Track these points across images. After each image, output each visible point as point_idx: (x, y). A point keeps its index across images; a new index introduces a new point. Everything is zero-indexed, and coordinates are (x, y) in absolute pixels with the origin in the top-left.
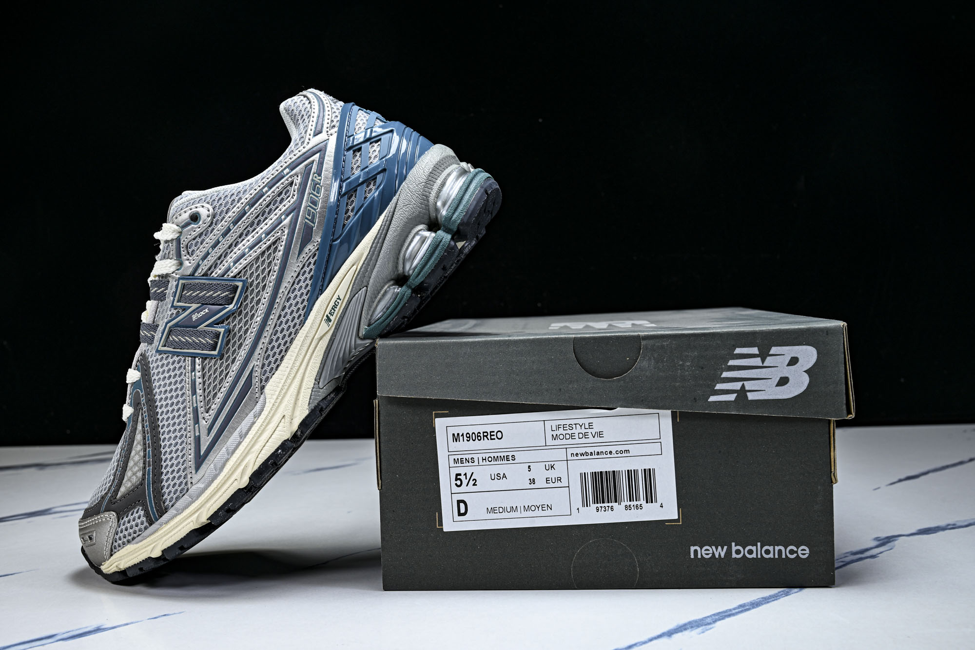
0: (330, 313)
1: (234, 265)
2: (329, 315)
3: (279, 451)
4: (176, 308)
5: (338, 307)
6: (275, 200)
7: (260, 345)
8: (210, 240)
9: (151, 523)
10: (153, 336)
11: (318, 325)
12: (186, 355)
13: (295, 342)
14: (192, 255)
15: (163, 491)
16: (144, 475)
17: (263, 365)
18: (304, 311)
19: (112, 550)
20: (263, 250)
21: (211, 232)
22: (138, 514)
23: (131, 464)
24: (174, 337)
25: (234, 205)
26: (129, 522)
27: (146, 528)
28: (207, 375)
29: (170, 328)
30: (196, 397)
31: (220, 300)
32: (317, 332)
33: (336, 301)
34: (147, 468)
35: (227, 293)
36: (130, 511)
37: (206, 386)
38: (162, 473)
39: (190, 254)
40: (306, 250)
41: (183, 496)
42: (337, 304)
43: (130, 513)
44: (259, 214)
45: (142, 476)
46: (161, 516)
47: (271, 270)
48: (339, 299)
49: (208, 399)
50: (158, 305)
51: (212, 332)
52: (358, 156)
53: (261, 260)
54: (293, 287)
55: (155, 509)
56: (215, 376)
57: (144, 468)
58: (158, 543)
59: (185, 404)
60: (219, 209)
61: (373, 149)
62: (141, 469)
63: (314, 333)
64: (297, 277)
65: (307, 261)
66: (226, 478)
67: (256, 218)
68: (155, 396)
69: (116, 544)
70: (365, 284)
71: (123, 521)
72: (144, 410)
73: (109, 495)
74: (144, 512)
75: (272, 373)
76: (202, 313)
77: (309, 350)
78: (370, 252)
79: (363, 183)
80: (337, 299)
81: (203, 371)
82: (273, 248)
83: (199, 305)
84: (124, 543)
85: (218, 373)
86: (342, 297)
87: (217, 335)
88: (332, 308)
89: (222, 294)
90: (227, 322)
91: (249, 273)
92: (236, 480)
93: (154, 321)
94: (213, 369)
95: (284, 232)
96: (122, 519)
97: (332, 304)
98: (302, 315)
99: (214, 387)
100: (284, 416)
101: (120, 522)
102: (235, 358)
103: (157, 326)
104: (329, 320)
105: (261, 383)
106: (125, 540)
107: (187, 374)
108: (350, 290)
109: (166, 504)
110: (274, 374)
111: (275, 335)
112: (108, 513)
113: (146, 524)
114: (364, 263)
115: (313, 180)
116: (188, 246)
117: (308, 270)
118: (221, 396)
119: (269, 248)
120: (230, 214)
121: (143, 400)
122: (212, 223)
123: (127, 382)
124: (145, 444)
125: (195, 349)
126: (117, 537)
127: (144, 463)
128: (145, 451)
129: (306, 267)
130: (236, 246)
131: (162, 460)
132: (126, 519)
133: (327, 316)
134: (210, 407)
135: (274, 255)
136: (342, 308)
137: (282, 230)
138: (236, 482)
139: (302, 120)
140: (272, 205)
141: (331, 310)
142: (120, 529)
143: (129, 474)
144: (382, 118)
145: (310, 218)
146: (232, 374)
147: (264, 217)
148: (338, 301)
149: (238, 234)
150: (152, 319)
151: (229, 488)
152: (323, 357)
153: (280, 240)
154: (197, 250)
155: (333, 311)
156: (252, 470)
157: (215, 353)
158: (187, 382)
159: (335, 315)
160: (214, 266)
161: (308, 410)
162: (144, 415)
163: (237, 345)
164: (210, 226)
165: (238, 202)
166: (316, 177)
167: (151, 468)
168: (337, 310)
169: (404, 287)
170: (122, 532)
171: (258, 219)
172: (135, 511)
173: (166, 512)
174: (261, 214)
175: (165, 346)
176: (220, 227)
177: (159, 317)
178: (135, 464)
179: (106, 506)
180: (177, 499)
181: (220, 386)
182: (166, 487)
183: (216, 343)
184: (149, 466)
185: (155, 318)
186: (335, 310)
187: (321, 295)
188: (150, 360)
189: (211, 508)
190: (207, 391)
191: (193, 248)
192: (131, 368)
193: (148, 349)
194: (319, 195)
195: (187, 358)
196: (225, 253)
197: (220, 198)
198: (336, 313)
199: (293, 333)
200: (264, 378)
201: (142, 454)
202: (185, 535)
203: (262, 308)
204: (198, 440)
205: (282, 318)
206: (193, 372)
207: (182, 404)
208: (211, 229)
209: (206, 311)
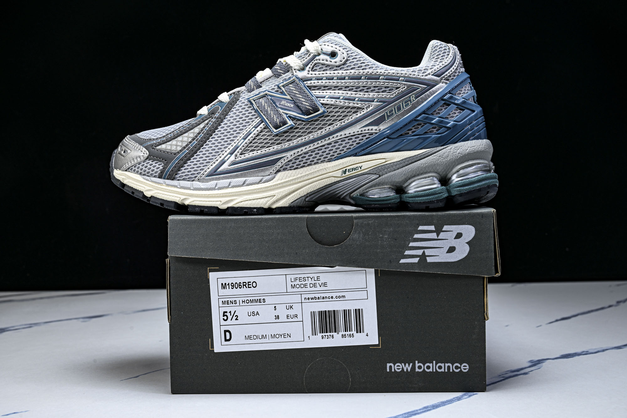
0: (348, 170)
1: (328, 98)
2: (347, 170)
3: (255, 210)
4: (279, 87)
5: (356, 171)
6: (381, 87)
7: (299, 150)
8: (330, 73)
9: (160, 177)
10: (253, 89)
11: (336, 169)
12: (260, 115)
13: (317, 166)
14: (314, 71)
15: (181, 168)
16: (181, 151)
17: (291, 161)
18: (338, 155)
19: (129, 169)
20: (350, 106)
21: (334, 70)
22: (159, 166)
23: (180, 138)
24: (263, 101)
25: (359, 69)
26: (151, 165)
27: (155, 177)
28: (260, 137)
29: (266, 94)
30: (243, 142)
31: (304, 108)
32: (333, 172)
33: (358, 167)
34: (185, 150)
35: (311, 108)
36: (156, 160)
37: (253, 142)
38: (190, 160)
39: (313, 69)
40: (370, 128)
41: (188, 181)
42: (357, 169)
43: (156, 162)
44: (367, 86)
45: (179, 151)
46: (168, 179)
47: (343, 119)
48: (361, 168)
49: (248, 148)
50: (272, 77)
51: (284, 119)
52: (445, 107)
53: (343, 110)
54: (345, 139)
55: (169, 173)
56: (263, 141)
57: (184, 148)
58: (153, 190)
59: (234, 138)
60: (350, 63)
61: (455, 112)
62: (182, 146)
63: (331, 171)
64: (352, 136)
65: (365, 133)
66: (217, 195)
67: (363, 87)
68: (224, 119)
69: (134, 168)
70: (381, 173)
71: (148, 161)
72: (213, 120)
73: (155, 142)
74: (162, 169)
75: (291, 169)
76: (289, 105)
77: (319, 177)
78: (400, 161)
79: (433, 124)
80: (360, 167)
81: (260, 133)
82: (355, 110)
83: (291, 99)
84: (137, 172)
85: (265, 141)
86: (362, 168)
87: (285, 123)
88: (352, 169)
89: (308, 106)
90: (296, 122)
91: (331, 109)
92: (221, 201)
93: (262, 82)
94: (265, 137)
95: (369, 108)
96: (149, 160)
97: (354, 166)
98: (334, 157)
99: (256, 146)
100: (275, 196)
101: (147, 160)
102: (281, 143)
103: (261, 87)
104: (345, 172)
105: (281, 167)
106: (140, 171)
107: (250, 126)
108: (370, 169)
109: (176, 176)
110: (291, 170)
111: (311, 152)
112: (145, 150)
113: (157, 174)
114: (391, 163)
115: (410, 97)
116: (317, 65)
117: (361, 138)
118: (255, 154)
119: (354, 108)
120: (353, 71)
121: (217, 115)
122: (339, 66)
123: (218, 97)
124: (196, 137)
125: (267, 119)
126: (138, 166)
127: (187, 145)
128: (193, 140)
129: (361, 136)
130: (339, 89)
131: (196, 153)
132: (150, 162)
133: (346, 170)
134: (245, 154)
135: (353, 114)
136: (357, 174)
137: (369, 106)
138: (220, 202)
139: (436, 60)
140: (377, 88)
141: (351, 169)
142: (143, 163)
143: (174, 142)
144: (476, 99)
145: (389, 114)
146: (272, 149)
147: (367, 90)
148: (359, 168)
149: (346, 85)
150: (261, 80)
151: (213, 201)
152: (323, 187)
153: (363, 109)
154: (318, 71)
155: (351, 170)
156: (233, 205)
157: (275, 131)
158: (246, 129)
159: (350, 173)
160: (318, 87)
161: (288, 205)
162: (210, 122)
163: (288, 138)
164: (336, 66)
165: (363, 69)
166: (413, 97)
167: (188, 151)
168: (354, 171)
169: (398, 195)
170: (143, 165)
171: (363, 88)
172: (159, 163)
173: (173, 180)
174: (367, 87)
175: (254, 101)
176: (341, 73)
177: (266, 83)
178: (182, 141)
179: (148, 145)
180: (184, 179)
181: (260, 149)
182: (184, 168)
183: (280, 127)
184: (187, 150)
185: (264, 81)
186: (352, 171)
187: (354, 156)
188: (240, 99)
189: (196, 202)
190: (251, 144)
191: (318, 68)
192: (227, 93)
193: (245, 93)
194: (405, 107)
195: (258, 118)
196: (330, 87)
197: (356, 58)
198: (352, 172)
199: (321, 160)
200: (284, 167)
201: (190, 140)
202: (170, 200)
203: (319, 133)
204: (223, 163)
205: (324, 148)
206: (255, 127)
207: (234, 137)
208: (336, 68)
209: (292, 106)
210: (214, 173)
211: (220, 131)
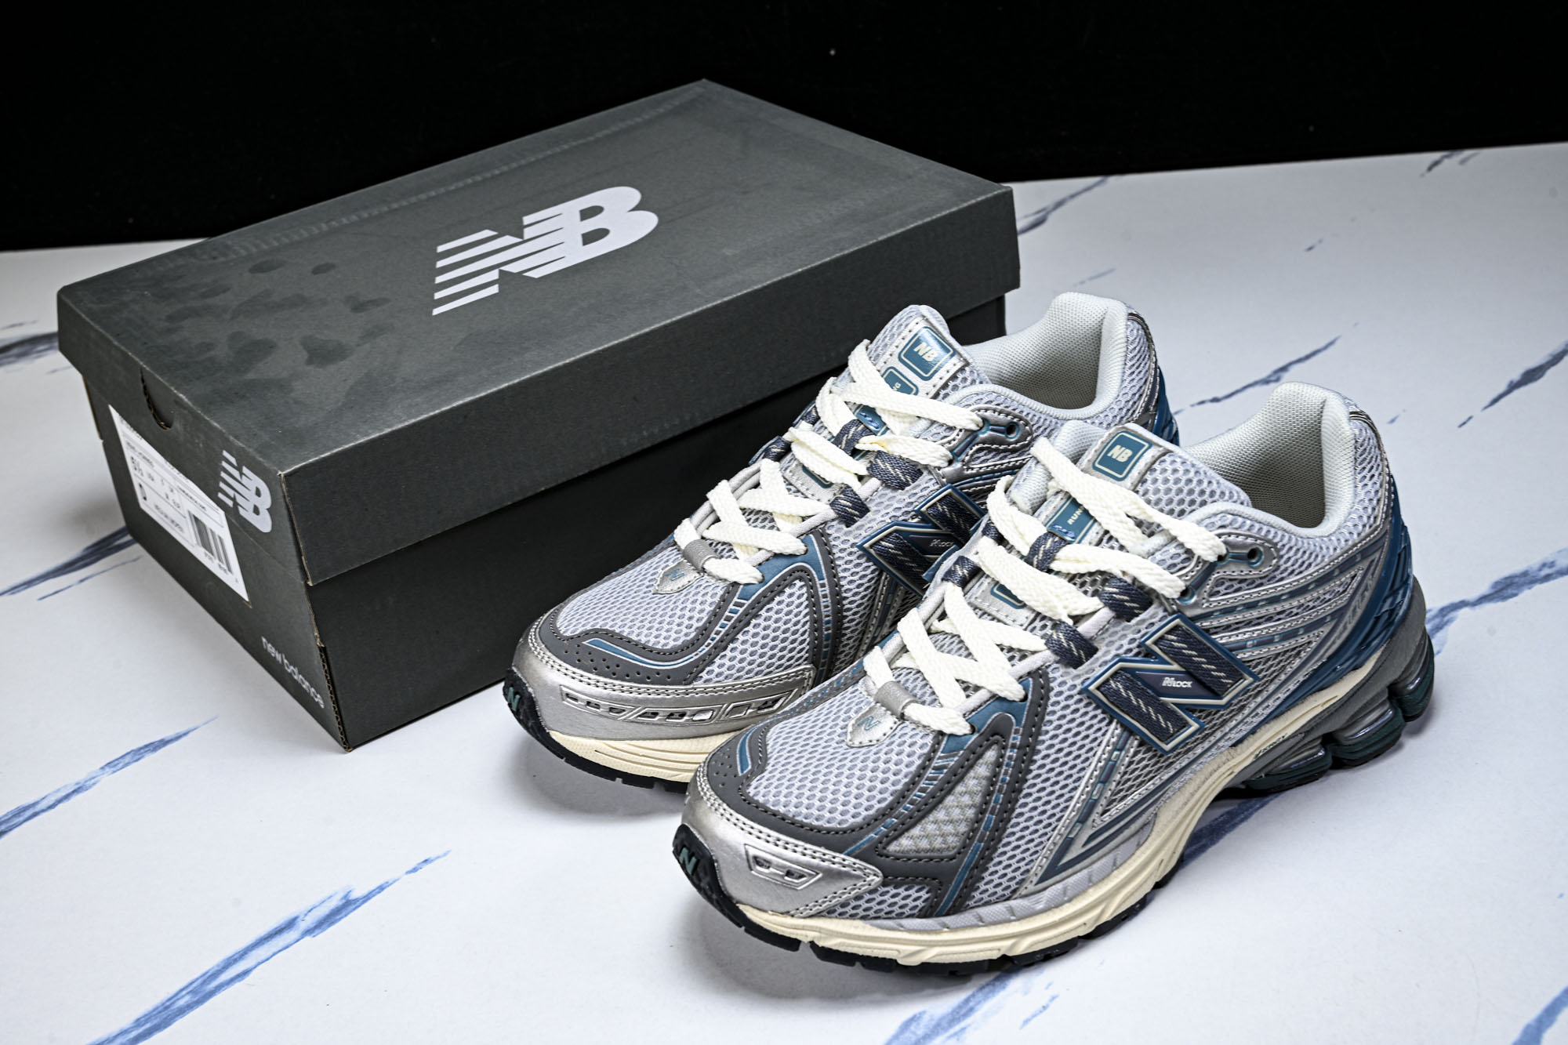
0: (1264, 750)
1: (1252, 646)
2: (1262, 751)
4: (1143, 647)
6: (1334, 588)
9: (925, 914)
11: (1245, 757)
12: (1117, 718)
14: (1213, 595)
15: (978, 884)
16: (964, 847)
19: (821, 912)
21: (1256, 587)
22: (918, 894)
24: (1121, 687)
25: (1301, 569)
26: (895, 896)
28: (1133, 766)
29: (1122, 669)
30: (1103, 787)
31: (1217, 684)
32: (1238, 764)
34: (975, 842)
35: (1230, 681)
36: (905, 882)
37: (1123, 780)
38: (992, 860)
41: (995, 903)
43: (907, 886)
45: (960, 849)
46: (950, 914)
47: (1278, 676)
49: (1114, 798)
50: (1111, 619)
51: (1178, 716)
55: (951, 903)
56: (1140, 773)
57: (970, 837)
58: (925, 950)
59: (1077, 784)
60: (1285, 563)
62: (962, 835)
63: (1235, 763)
66: (1074, 915)
67: (1309, 601)
68: (1038, 744)
69: (840, 910)
71: (884, 889)
72: (1013, 754)
73: (873, 836)
74: (929, 896)
76: (1182, 684)
81: (1131, 759)
82: (1297, 650)
83: (1180, 667)
84: (854, 915)
85: (1145, 772)
87: (1185, 727)
88: (1270, 745)
89: (1224, 678)
90: (1199, 714)
91: (1260, 667)
92: (1085, 924)
94: (1144, 763)
95: (1318, 637)
96: (886, 887)
99: (1129, 787)
100: (1162, 861)
101: (879, 888)
103: (1095, 649)
104: (1257, 756)
106: (862, 913)
107: (1104, 746)
109: (968, 902)
112: (866, 864)
113: (916, 911)
116: (1218, 582)
119: (1295, 648)
122: (1267, 576)
124: (986, 803)
125: (1144, 726)
126: (854, 903)
127: (972, 831)
128: (981, 812)
130: (1266, 621)
131: (1001, 841)
132: (892, 890)
133: (1260, 751)
134: (1109, 810)
135: (1294, 660)
137: (1319, 633)
138: (1083, 927)
140: (1328, 594)
141: (1267, 747)
142: (869, 896)
143: (928, 826)
146: (1157, 782)
147: (1314, 604)
149: (1281, 610)
151: (1071, 930)
153: (1309, 644)
154: (1224, 594)
156: (1107, 919)
157: (1165, 747)
158: (1098, 757)
160: (1226, 627)
162: (1010, 763)
163: (1186, 748)
165: (1306, 568)
167: (982, 844)
170: (871, 901)
171: (1308, 604)
172: (918, 887)
173: (962, 912)
174: (1314, 600)
175: (1096, 688)
176: (1271, 588)
178: (950, 821)
179: (861, 848)
180: (985, 904)
181: (1136, 789)
182: (984, 881)
183: (1175, 736)
184: (981, 841)
185: (1097, 634)
188: (1055, 687)
189: (1035, 945)
190: (1119, 787)
191: (1221, 588)
193: (1057, 669)
195: (1115, 723)
196: (1249, 621)
197: (1291, 548)
202: (976, 960)
204: (1068, 844)
206: (1118, 750)
207: (1074, 782)
208: (1259, 581)
209: (1189, 684)
210: (1054, 870)
211: (1039, 776)
